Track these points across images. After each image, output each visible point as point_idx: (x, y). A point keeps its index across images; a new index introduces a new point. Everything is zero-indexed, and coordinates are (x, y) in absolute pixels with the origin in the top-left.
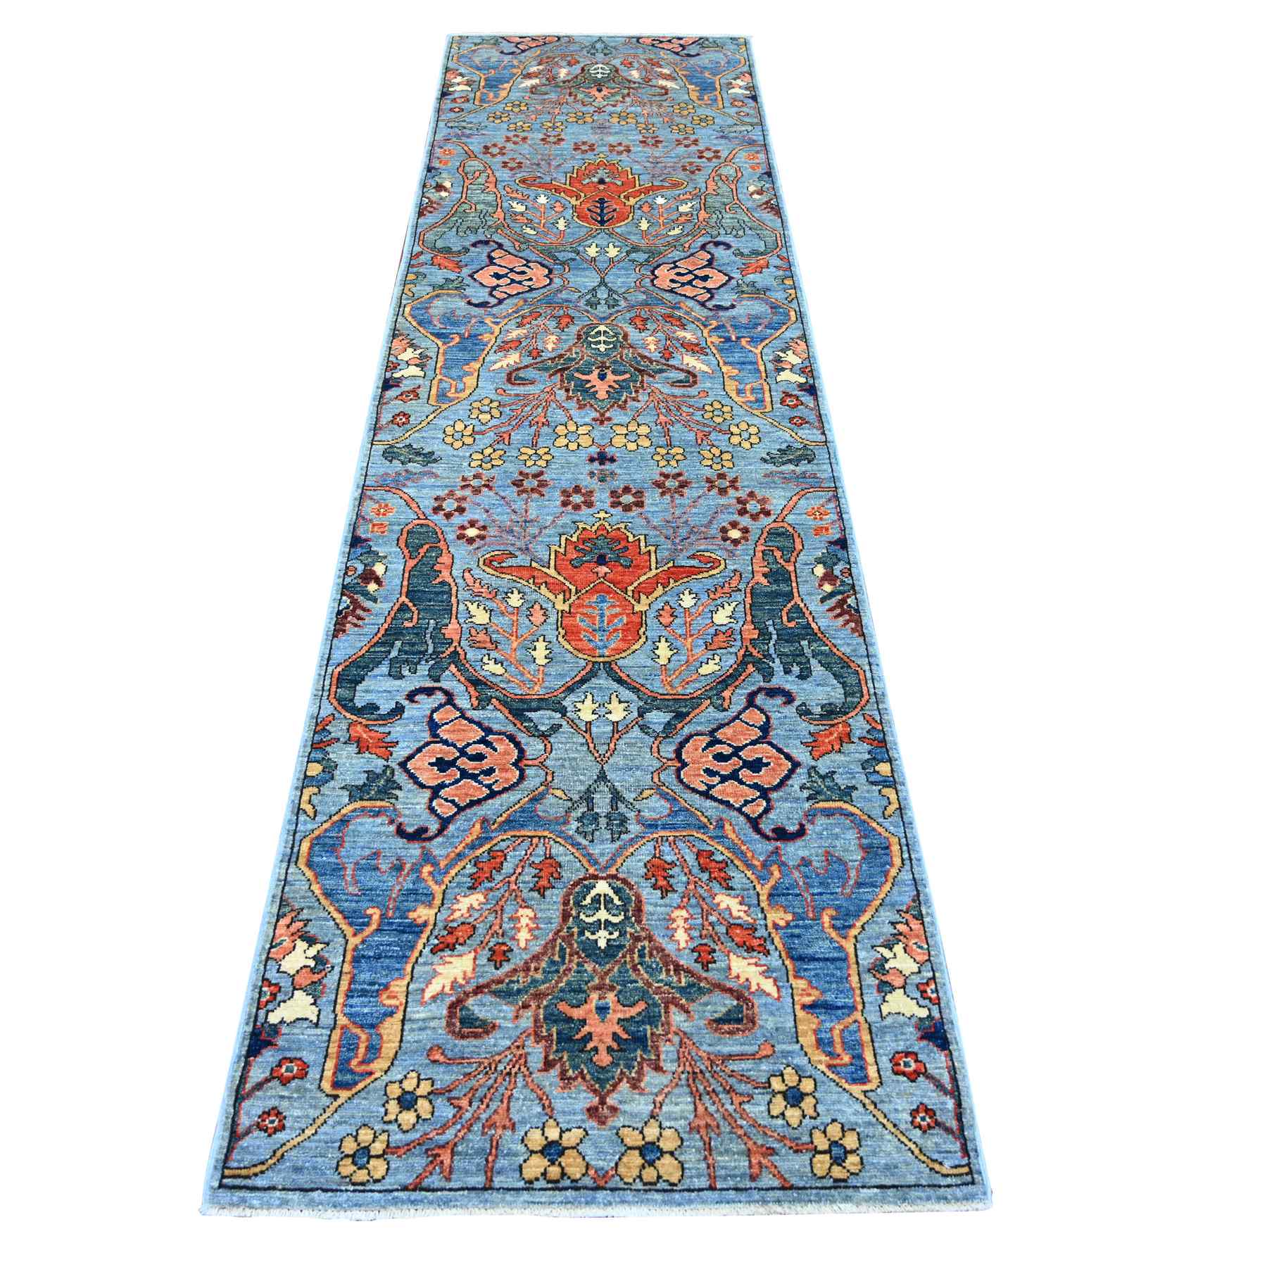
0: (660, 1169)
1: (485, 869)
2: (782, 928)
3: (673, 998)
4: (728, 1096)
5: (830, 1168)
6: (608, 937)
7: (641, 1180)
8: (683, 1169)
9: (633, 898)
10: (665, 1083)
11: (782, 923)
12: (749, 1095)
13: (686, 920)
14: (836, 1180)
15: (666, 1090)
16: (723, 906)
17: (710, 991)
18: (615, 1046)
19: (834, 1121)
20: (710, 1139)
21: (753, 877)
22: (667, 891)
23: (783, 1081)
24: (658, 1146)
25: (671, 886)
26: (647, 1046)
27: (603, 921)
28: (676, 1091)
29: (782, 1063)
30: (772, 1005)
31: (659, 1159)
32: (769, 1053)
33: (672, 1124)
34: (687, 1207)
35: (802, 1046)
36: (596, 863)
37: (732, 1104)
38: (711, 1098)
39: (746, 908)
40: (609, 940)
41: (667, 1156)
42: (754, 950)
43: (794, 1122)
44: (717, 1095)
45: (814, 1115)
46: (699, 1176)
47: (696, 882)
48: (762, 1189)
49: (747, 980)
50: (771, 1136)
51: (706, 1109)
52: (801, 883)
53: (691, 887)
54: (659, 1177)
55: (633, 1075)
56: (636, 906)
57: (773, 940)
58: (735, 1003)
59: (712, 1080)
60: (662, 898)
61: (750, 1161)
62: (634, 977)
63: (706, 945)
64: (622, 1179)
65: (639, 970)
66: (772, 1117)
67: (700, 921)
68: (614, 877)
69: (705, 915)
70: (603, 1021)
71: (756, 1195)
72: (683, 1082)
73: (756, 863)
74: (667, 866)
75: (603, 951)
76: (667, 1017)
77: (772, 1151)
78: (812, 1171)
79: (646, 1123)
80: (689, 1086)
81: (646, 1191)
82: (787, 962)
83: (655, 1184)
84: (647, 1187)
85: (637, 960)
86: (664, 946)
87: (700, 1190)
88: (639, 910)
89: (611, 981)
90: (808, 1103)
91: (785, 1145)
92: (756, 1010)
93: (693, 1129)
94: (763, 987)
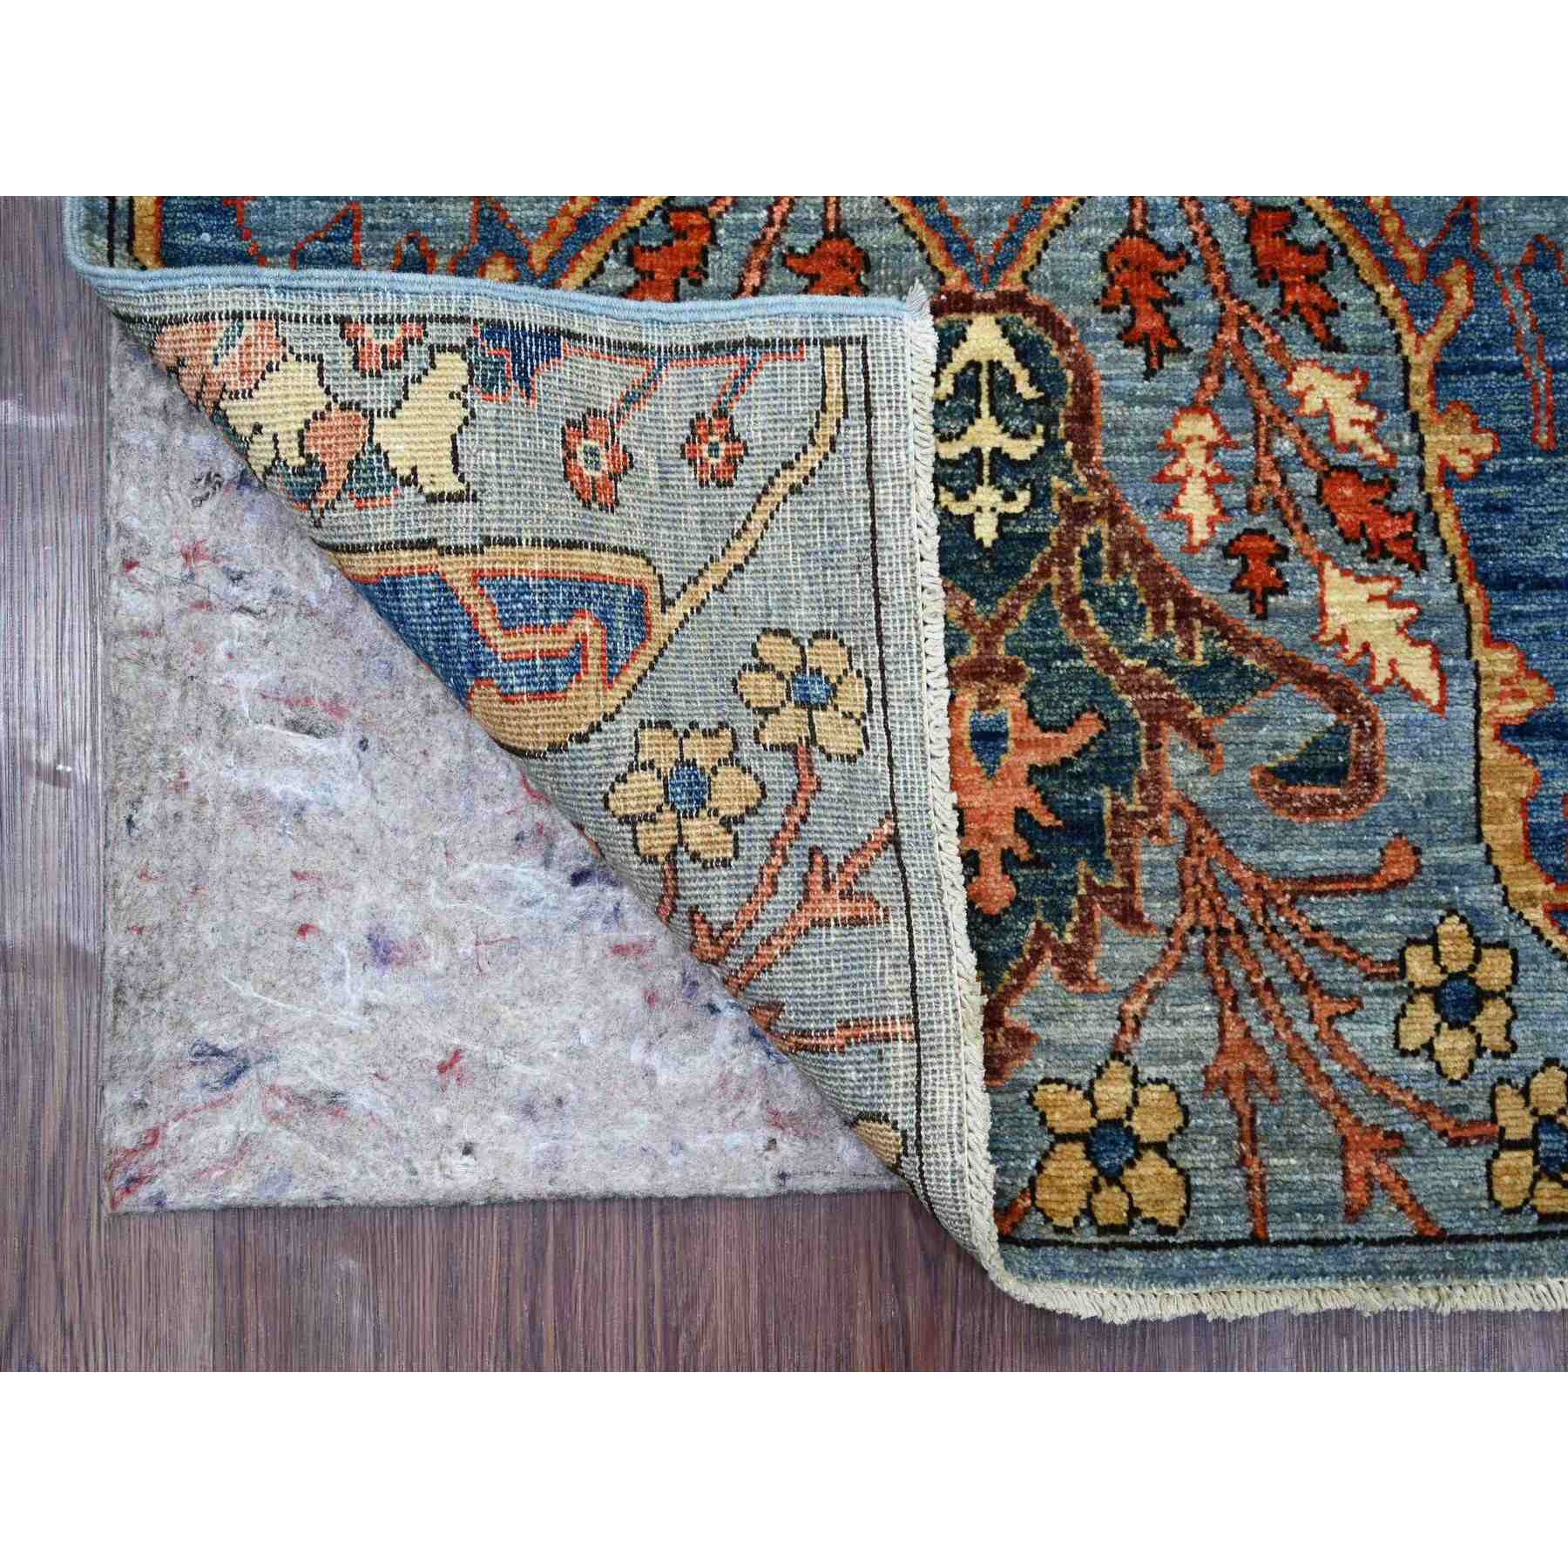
0: (1135, 1191)
1: (659, 274)
2: (1464, 481)
3: (1172, 702)
4: (1303, 999)
5: (1532, 1187)
6: (1003, 508)
7: (1093, 1221)
8: (1189, 1190)
9: (1070, 375)
10: (1150, 962)
11: (1464, 464)
12: (1351, 997)
13: (1212, 449)
14: (1545, 1218)
15: (1151, 982)
16: (1313, 404)
17: (1268, 682)
18: (1022, 851)
19: (1550, 1062)
20: (1254, 1108)
21: (1395, 306)
22: (1163, 351)
23: (1437, 957)
24: (1130, 1129)
25: (1173, 334)
26: (1102, 848)
27: (986, 451)
28: (1176, 984)
29: (1437, 905)
30: (1423, 725)
31: (1131, 1164)
32: (1408, 871)
33: (1163, 1071)
34: (1200, 1289)
35: (1489, 849)
36: (968, 253)
37: (1311, 1020)
38: (1261, 1003)
39: (1371, 415)
40: (1004, 518)
41: (1151, 1155)
42: (1386, 554)
43: (1455, 1065)
44: (1276, 995)
45: (1505, 1046)
46: (1227, 1209)
47: (1242, 320)
48: (1373, 1242)
49: (1366, 648)
50: (1398, 1104)
51: (1248, 1031)
52: (1525, 328)
53: (1229, 336)
54: (1134, 1211)
55: (1069, 938)
56: (1078, 401)
57: (1436, 520)
58: (1331, 719)
59: (1266, 957)
60: (1149, 374)
61: (1345, 1168)
62: (1071, 638)
63: (1262, 532)
64: (1048, 1220)
65: (1083, 615)
66: (1404, 1053)
67: (1247, 455)
68: (1015, 301)
69: (1265, 429)
70: (990, 774)
71: (1359, 1255)
72: (1194, 959)
73: (1410, 257)
74: (1165, 265)
75: (988, 553)
76: (1155, 761)
77: (1397, 1144)
78: (1491, 1196)
79: (1100, 1071)
80: (1207, 970)
81: (1104, 1247)
82: (1470, 594)
83: (1124, 1230)
84: (1105, 1240)
85: (1079, 583)
86: (1150, 535)
87: (1231, 1244)
88: (1084, 417)
89: (1011, 651)
90: (1492, 1018)
91: (1429, 1125)
92: (1382, 741)
93: (1215, 1083)
94: (1403, 671)
